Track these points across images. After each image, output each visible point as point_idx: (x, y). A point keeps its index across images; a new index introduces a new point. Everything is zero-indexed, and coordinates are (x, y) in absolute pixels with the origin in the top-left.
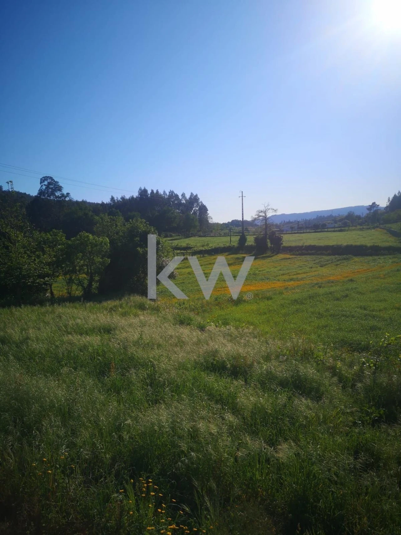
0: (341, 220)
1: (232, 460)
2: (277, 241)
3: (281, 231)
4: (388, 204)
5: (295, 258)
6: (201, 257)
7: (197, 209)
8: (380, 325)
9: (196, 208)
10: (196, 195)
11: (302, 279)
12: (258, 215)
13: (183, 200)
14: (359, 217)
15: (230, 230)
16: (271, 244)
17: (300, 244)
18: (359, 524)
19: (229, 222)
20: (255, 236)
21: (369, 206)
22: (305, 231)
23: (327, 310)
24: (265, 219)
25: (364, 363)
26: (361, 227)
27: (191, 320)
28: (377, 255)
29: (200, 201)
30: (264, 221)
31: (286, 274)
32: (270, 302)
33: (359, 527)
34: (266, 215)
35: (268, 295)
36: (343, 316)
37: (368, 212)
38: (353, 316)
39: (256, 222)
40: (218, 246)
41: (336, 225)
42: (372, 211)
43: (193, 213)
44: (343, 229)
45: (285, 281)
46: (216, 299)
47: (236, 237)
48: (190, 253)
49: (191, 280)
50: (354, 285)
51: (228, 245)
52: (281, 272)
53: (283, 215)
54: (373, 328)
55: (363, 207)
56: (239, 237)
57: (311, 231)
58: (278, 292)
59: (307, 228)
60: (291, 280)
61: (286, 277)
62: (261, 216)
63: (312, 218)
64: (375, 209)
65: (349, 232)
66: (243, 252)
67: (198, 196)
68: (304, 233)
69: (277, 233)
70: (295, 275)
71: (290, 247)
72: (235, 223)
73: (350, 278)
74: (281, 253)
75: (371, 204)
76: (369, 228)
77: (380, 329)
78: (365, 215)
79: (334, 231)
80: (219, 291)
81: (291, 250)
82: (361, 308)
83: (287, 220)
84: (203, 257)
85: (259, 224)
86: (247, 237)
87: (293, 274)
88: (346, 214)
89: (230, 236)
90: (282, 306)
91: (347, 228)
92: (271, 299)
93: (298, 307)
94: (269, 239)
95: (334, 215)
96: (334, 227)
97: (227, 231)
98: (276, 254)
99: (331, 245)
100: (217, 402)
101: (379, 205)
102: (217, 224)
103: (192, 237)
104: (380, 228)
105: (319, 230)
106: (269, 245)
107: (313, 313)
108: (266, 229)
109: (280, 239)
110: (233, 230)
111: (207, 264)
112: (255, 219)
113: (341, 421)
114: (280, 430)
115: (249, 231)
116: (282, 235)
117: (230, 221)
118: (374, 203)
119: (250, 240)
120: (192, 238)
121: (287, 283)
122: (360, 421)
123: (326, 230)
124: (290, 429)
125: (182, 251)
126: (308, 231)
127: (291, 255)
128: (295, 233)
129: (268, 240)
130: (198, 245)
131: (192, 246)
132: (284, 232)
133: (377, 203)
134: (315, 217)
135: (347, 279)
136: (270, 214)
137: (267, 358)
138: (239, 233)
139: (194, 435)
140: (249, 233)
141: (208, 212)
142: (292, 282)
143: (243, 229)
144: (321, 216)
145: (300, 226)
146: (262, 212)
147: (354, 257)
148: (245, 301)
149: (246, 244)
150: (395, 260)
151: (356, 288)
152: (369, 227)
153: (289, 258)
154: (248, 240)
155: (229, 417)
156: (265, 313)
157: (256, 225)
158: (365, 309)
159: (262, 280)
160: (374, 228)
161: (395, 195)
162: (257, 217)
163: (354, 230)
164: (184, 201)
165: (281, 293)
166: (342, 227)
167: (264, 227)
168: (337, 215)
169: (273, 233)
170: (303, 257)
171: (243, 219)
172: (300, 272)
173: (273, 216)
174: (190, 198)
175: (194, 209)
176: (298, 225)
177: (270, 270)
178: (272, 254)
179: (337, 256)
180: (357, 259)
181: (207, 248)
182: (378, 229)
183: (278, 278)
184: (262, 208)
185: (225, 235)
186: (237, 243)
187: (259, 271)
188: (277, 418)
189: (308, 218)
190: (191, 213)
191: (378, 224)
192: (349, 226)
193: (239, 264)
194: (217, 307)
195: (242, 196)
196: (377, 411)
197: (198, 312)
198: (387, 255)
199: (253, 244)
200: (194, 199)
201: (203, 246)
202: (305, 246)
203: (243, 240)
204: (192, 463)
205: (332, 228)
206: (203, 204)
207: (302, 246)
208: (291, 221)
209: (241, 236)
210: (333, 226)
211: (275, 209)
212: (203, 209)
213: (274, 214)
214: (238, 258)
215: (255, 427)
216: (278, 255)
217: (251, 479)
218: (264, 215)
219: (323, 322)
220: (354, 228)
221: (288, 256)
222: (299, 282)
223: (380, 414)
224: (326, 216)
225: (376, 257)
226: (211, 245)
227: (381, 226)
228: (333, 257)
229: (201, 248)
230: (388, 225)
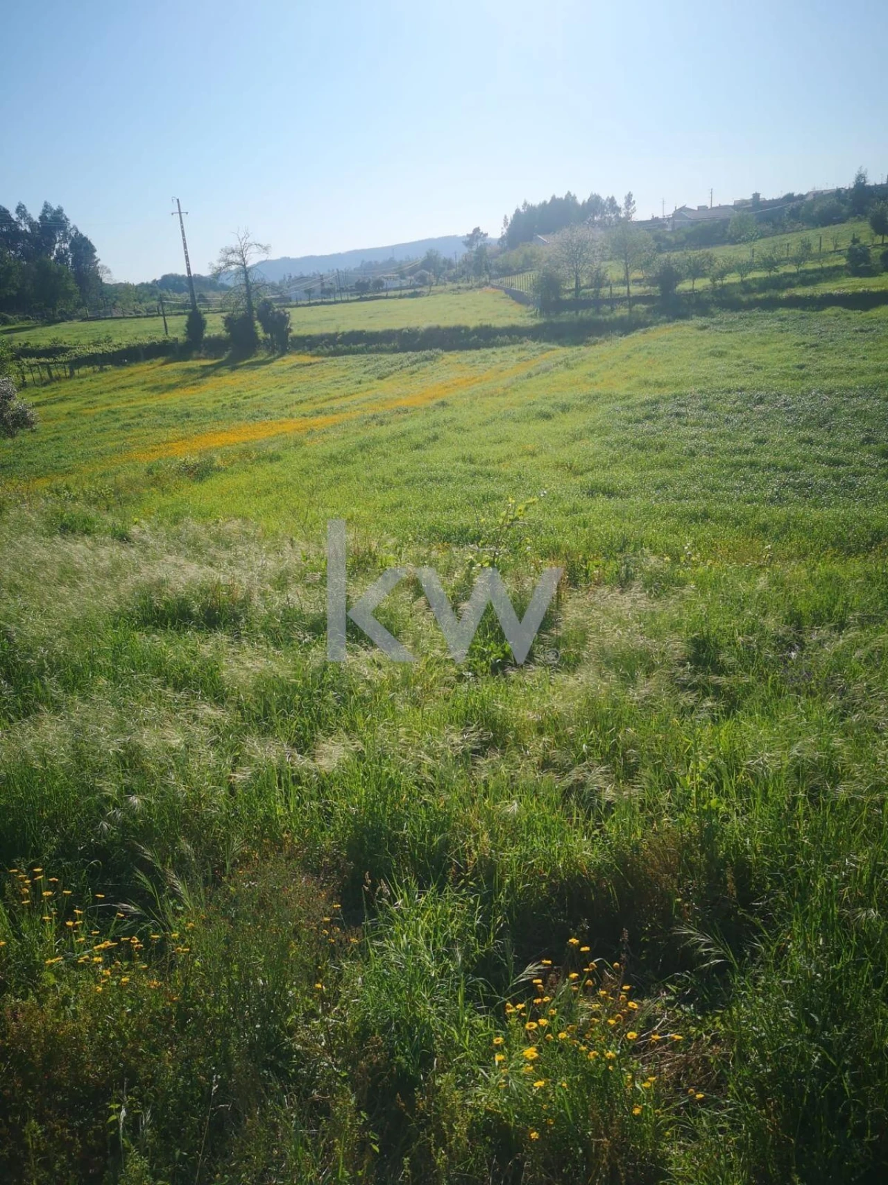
0: (412, 271)
1: (222, 791)
2: (278, 325)
3: (285, 301)
4: (505, 231)
5: (323, 362)
6: (94, 372)
7: (67, 246)
8: (500, 489)
9: (61, 246)
10: (60, 211)
11: (341, 409)
12: (225, 261)
13: (23, 223)
14: (449, 264)
15: (160, 300)
16: (266, 331)
17: (330, 329)
18: (476, 848)
19: (154, 281)
20: (224, 315)
21: (468, 235)
22: (339, 299)
23: (400, 472)
24: (245, 271)
25: (472, 564)
26: (455, 286)
27: (92, 523)
28: (489, 346)
29: (71, 226)
30: (243, 276)
31: (306, 401)
32: (276, 466)
33: (475, 853)
34: (244, 260)
35: (271, 451)
36: (431, 479)
37: (466, 250)
38: (450, 479)
39: (223, 280)
40: (136, 342)
41: (405, 283)
42: (474, 249)
43: (56, 259)
44: (418, 290)
45: (304, 415)
46: (150, 472)
47: (179, 317)
48: (65, 363)
49: (78, 431)
50: (447, 414)
51: (160, 337)
52: (296, 397)
53: (286, 260)
54: (486, 499)
55: (455, 237)
56: (186, 318)
57: (351, 298)
58: (292, 443)
59: (342, 290)
60: (319, 412)
61: (306, 408)
62: (232, 263)
63: (352, 268)
64: (480, 243)
65: (431, 298)
66: (202, 355)
67: (65, 212)
68: (336, 302)
69: (275, 304)
70: (326, 401)
71: (309, 337)
72: (169, 282)
73: (439, 400)
74: (290, 353)
75: (471, 232)
76: (471, 288)
77: (500, 498)
78: (457, 260)
79: (401, 297)
80: (153, 451)
81: (310, 344)
82: (464, 459)
83: (295, 274)
84: (102, 370)
85: (230, 283)
86: (206, 316)
87: (322, 399)
88: (421, 256)
89: (164, 315)
90: (305, 472)
91: (425, 289)
92: (279, 458)
93: (338, 470)
94: (259, 319)
95: (398, 259)
96: (401, 288)
97: (155, 303)
98: (279, 357)
99: (397, 327)
100: (177, 688)
101: (487, 234)
102: (126, 287)
103: (63, 321)
104: (493, 287)
105: (369, 296)
106: (261, 334)
107: (371, 481)
108: (248, 295)
109: (284, 320)
110: (167, 299)
111: (114, 389)
112: (217, 275)
113: (435, 679)
114: (319, 716)
115: (206, 301)
116: (288, 310)
117: (158, 278)
118: (477, 230)
119: (215, 326)
120: (63, 325)
121: (311, 421)
122: (469, 671)
123: (384, 294)
124: (337, 710)
125: (42, 360)
126: (345, 298)
127: (313, 356)
128: (316, 304)
129: (257, 324)
130: (84, 341)
131: (67, 346)
132: (291, 303)
133: (483, 230)
134: (354, 265)
135: (434, 402)
136: (253, 259)
137: (281, 583)
138: (184, 306)
139: (131, 759)
140: (209, 306)
141: (96, 254)
142: (321, 419)
143: (193, 296)
144: (370, 262)
145: (326, 286)
146: (233, 252)
147: (446, 355)
148: (219, 469)
149: (206, 335)
150: (522, 354)
151: (452, 420)
152: (469, 285)
153: (311, 364)
154: (209, 324)
155: (207, 710)
156: (268, 492)
157: (224, 287)
158: (472, 461)
159: (253, 417)
160: (480, 287)
161: (517, 211)
162: (222, 264)
163: (441, 292)
164: (25, 227)
165: (298, 444)
166: (420, 286)
167: (244, 290)
168: (404, 259)
169: (267, 305)
170: (340, 358)
171: (189, 271)
172: (337, 393)
173: (261, 263)
174: (42, 218)
175: (57, 246)
176: (323, 284)
177: (270, 394)
178: (270, 355)
179: (410, 353)
180: (450, 358)
181: (108, 349)
182: (488, 288)
183: (288, 411)
184: (234, 243)
185: (150, 314)
186: (183, 332)
187: (245, 398)
188: (310, 695)
189: (342, 268)
190: (52, 258)
191: (488, 276)
192: (431, 284)
193: (194, 384)
194: (153, 489)
195: (180, 213)
196: (499, 648)
197: (108, 506)
198: (509, 344)
199: (224, 333)
200: (53, 222)
201: (96, 344)
202: (343, 333)
203: (196, 324)
204: (135, 818)
205: (396, 289)
206: (81, 235)
207: (336, 334)
208: (305, 275)
209: (190, 315)
210: (397, 284)
211: (264, 244)
212: (83, 248)
213: (263, 257)
214: (189, 371)
215: (266, 720)
216: (285, 358)
217: (267, 818)
218: (239, 259)
219: (392, 497)
220: (441, 288)
221: (306, 359)
222: (336, 417)
223: (504, 652)
224: (380, 261)
225: (488, 351)
226: (116, 341)
227: (494, 282)
228: (402, 355)
229: (94, 350)
230: (507, 280)
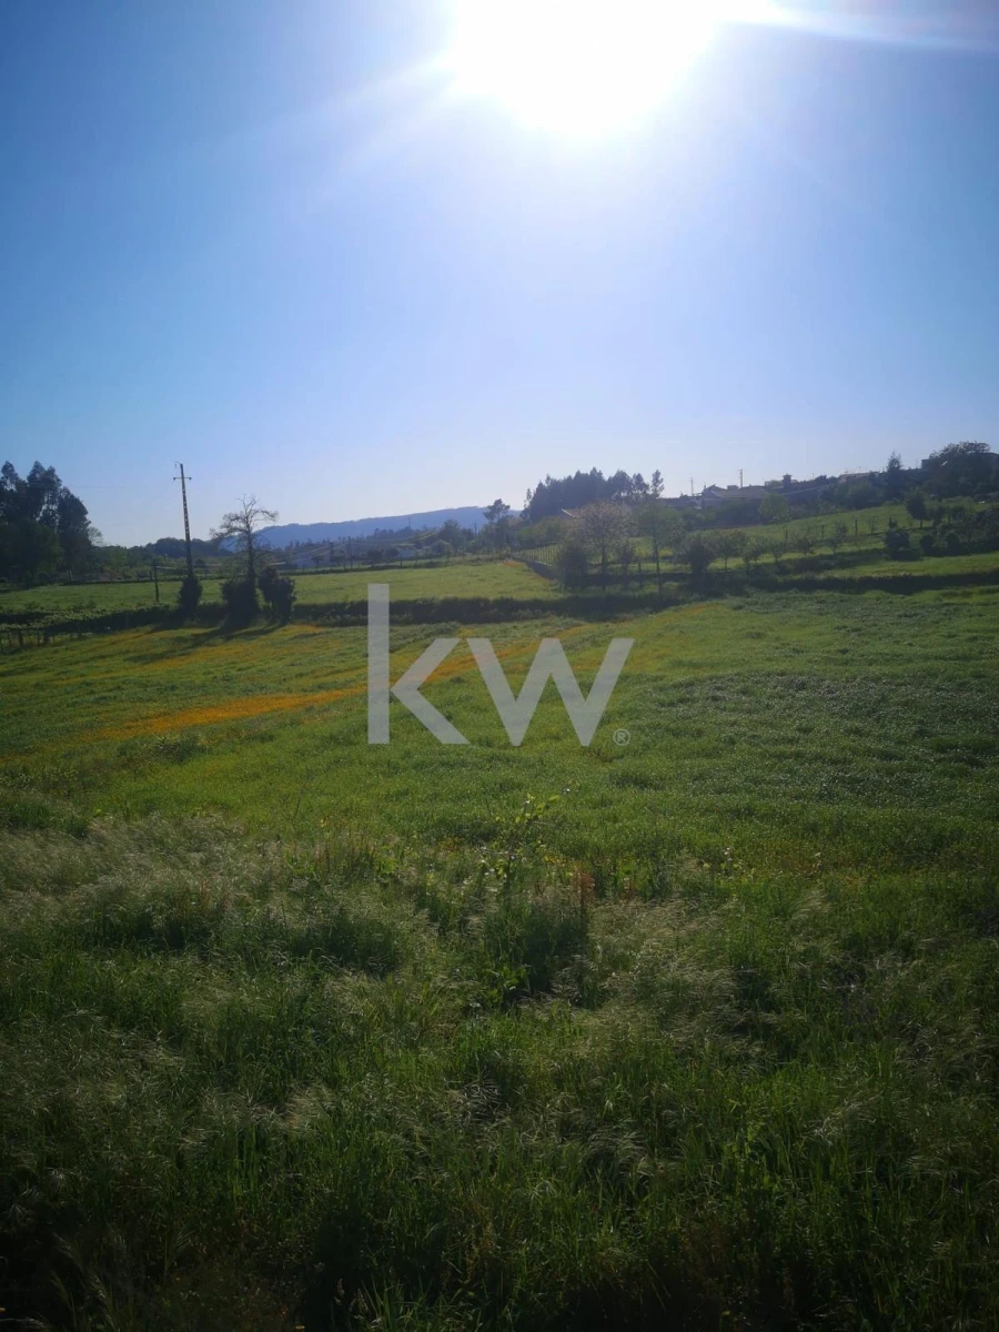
0: (430, 541)
1: (168, 1163)
2: (281, 593)
3: (291, 568)
4: (528, 503)
5: (327, 633)
6: (72, 640)
7: (54, 507)
8: (521, 777)
9: (48, 507)
10: (52, 471)
11: (345, 685)
12: (227, 527)
13: (8, 482)
14: (468, 534)
15: (154, 564)
16: (267, 600)
17: (338, 598)
18: (478, 1243)
19: (149, 545)
20: (223, 581)
21: (489, 507)
22: (348, 567)
23: (408, 754)
24: (247, 533)
25: (485, 869)
26: (475, 557)
27: (47, 814)
28: (510, 620)
29: (62, 487)
30: (245, 543)
31: (307, 674)
32: (269, 747)
34: (248, 526)
35: (264, 729)
36: (442, 764)
37: (487, 521)
38: (464, 764)
39: (225, 544)
40: (122, 609)
41: (421, 553)
42: (496, 521)
43: (42, 520)
44: (435, 560)
45: (305, 691)
46: (122, 752)
47: (175, 583)
48: (40, 629)
49: (45, 705)
50: (462, 692)
51: (150, 604)
52: (296, 670)
53: (294, 527)
54: (506, 786)
55: (474, 509)
56: (180, 584)
57: (363, 567)
58: (288, 721)
59: (353, 558)
60: (320, 687)
61: (308, 682)
62: (236, 529)
63: (365, 536)
64: (501, 515)
65: (448, 569)
66: (194, 623)
67: (57, 473)
68: (346, 571)
69: (279, 572)
70: (329, 674)
71: (314, 606)
72: (166, 547)
73: (456, 675)
74: (293, 623)
75: (492, 504)
76: (491, 560)
77: (520, 786)
78: (479, 529)
79: (416, 567)
80: (129, 728)
81: (316, 614)
82: (480, 742)
83: (303, 540)
84: (81, 638)
85: (232, 548)
86: (202, 582)
87: (324, 672)
88: (440, 526)
89: (156, 581)
90: (301, 753)
91: (444, 560)
92: (271, 738)
93: (339, 752)
94: (260, 587)
95: (414, 528)
96: (417, 558)
97: (148, 568)
98: (281, 626)
99: (411, 598)
100: (126, 1026)
101: (508, 507)
102: (117, 550)
103: (42, 584)
104: (514, 559)
105: (382, 565)
106: (261, 602)
107: (374, 765)
108: (251, 563)
109: (288, 588)
110: (162, 565)
111: (93, 659)
112: (220, 539)
115: (205, 567)
116: (292, 578)
117: (154, 542)
118: (498, 502)
119: (212, 592)
120: (43, 589)
121: (310, 697)
122: (478, 1002)
123: (398, 563)
124: (316, 1054)
125: (14, 626)
126: (355, 567)
127: (318, 626)
128: (324, 572)
129: (258, 591)
130: (63, 606)
131: (44, 611)
132: (297, 571)
133: (505, 502)
134: (369, 533)
135: (450, 677)
136: (258, 525)
138: (179, 572)
140: (207, 572)
141: (88, 517)
142: (319, 695)
143: (189, 561)
144: (385, 531)
145: (336, 554)
146: (237, 518)
147: (463, 628)
148: (202, 750)
149: (201, 602)
150: (546, 629)
151: (468, 698)
152: (490, 556)
153: (314, 635)
154: (205, 590)
156: (257, 776)
157: (225, 553)
158: (489, 745)
159: (246, 691)
160: (501, 559)
161: (540, 485)
162: (224, 530)
163: (459, 563)
164: (10, 487)
165: (295, 723)
166: (435, 557)
167: (246, 557)
168: (421, 529)
169: (270, 572)
170: (348, 629)
171: (188, 535)
172: (341, 666)
173: (267, 529)
174: (32, 478)
175: (44, 508)
176: (332, 552)
177: (267, 666)
178: (270, 624)
179: (425, 625)
180: (469, 631)
181: (89, 614)
182: (510, 561)
183: (287, 685)
184: (239, 510)
185: (141, 579)
186: (175, 599)
187: (240, 670)
188: (285, 1034)
189: (354, 536)
190: (38, 519)
191: (509, 548)
192: (449, 554)
193: (182, 655)
194: (125, 772)
195: (183, 478)
196: (514, 973)
197: (69, 792)
198: (532, 619)
199: (220, 601)
200: (44, 481)
201: (76, 610)
202: (352, 603)
203: (191, 590)
205: (412, 559)
206: (72, 496)
207: (344, 604)
208: (314, 542)
209: (186, 583)
210: (412, 554)
211: (271, 510)
212: (73, 510)
213: (270, 524)
214: (180, 640)
215: (229, 1067)
216: (286, 627)
217: (221, 1199)
218: (243, 525)
219: (397, 784)
220: (458, 559)
221: (310, 629)
222: (339, 692)
223: (519, 978)
224: (395, 529)
225: (509, 625)
226: (100, 607)
227: (516, 554)
228: (416, 628)
229: (72, 616)
230: (530, 553)
